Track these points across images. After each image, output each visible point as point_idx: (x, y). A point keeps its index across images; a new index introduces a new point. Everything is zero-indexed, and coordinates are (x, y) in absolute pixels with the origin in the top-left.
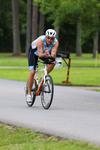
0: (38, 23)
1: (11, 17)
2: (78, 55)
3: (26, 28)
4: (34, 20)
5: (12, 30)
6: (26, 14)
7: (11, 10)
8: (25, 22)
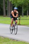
0: (11, 7)
1: (3, 5)
2: (23, 16)
3: (7, 8)
4: (10, 6)
5: (3, 9)
6: (7, 4)
7: (3, 3)
8: (7, 7)
